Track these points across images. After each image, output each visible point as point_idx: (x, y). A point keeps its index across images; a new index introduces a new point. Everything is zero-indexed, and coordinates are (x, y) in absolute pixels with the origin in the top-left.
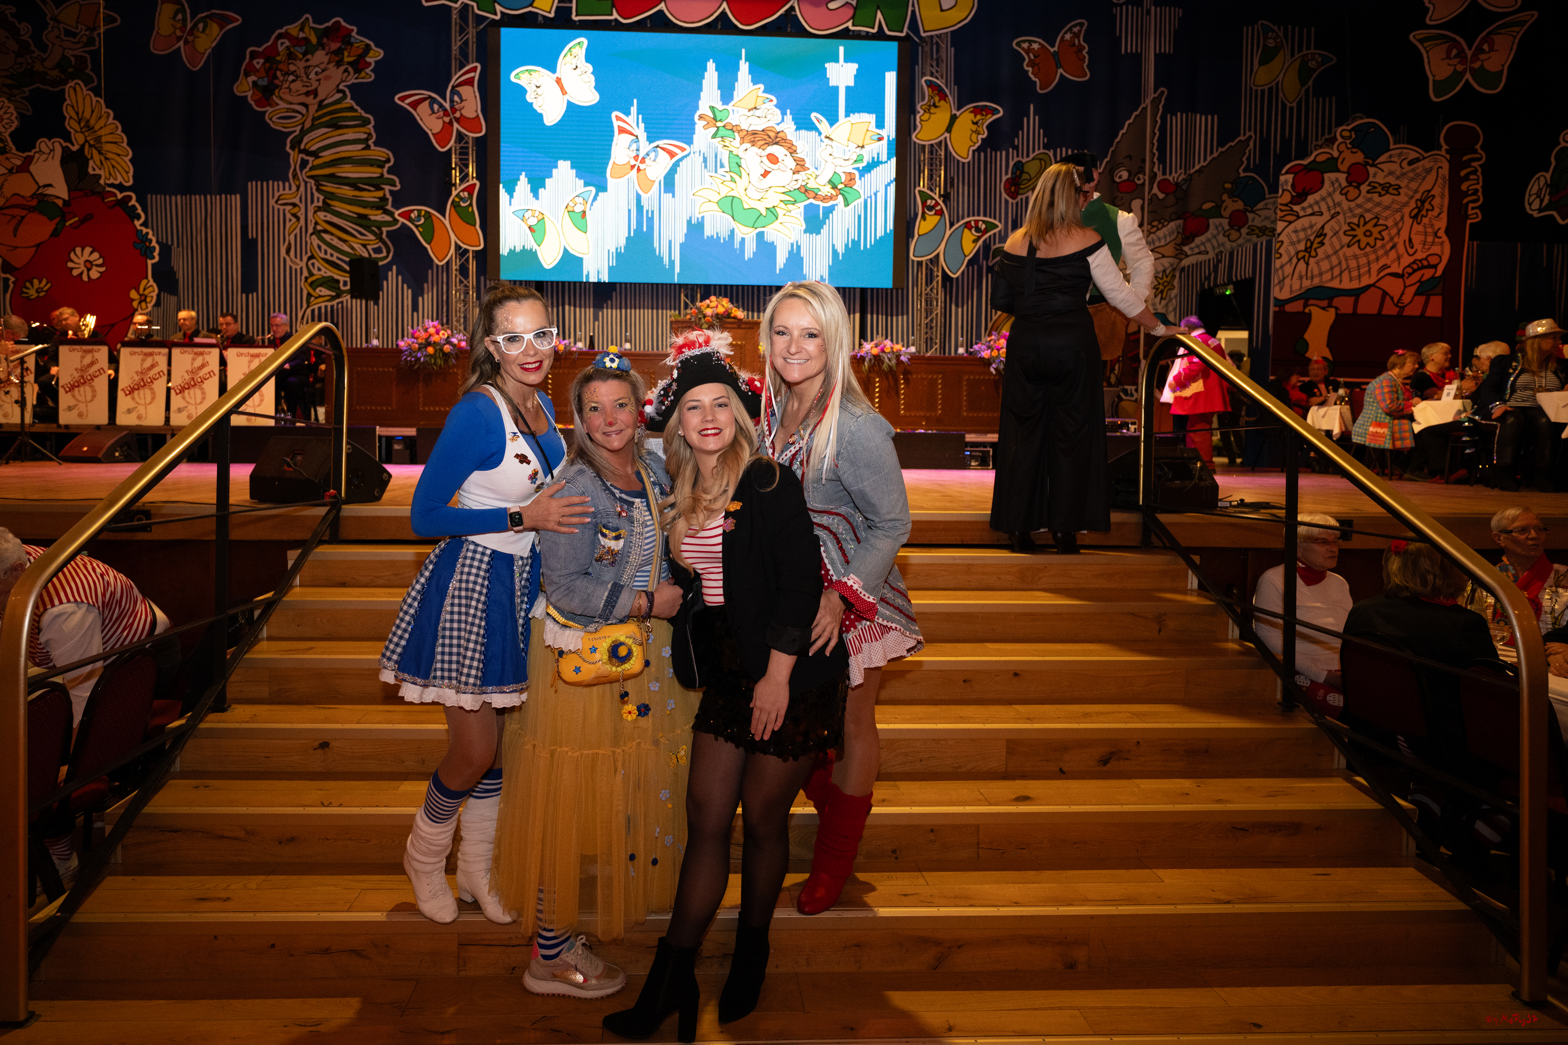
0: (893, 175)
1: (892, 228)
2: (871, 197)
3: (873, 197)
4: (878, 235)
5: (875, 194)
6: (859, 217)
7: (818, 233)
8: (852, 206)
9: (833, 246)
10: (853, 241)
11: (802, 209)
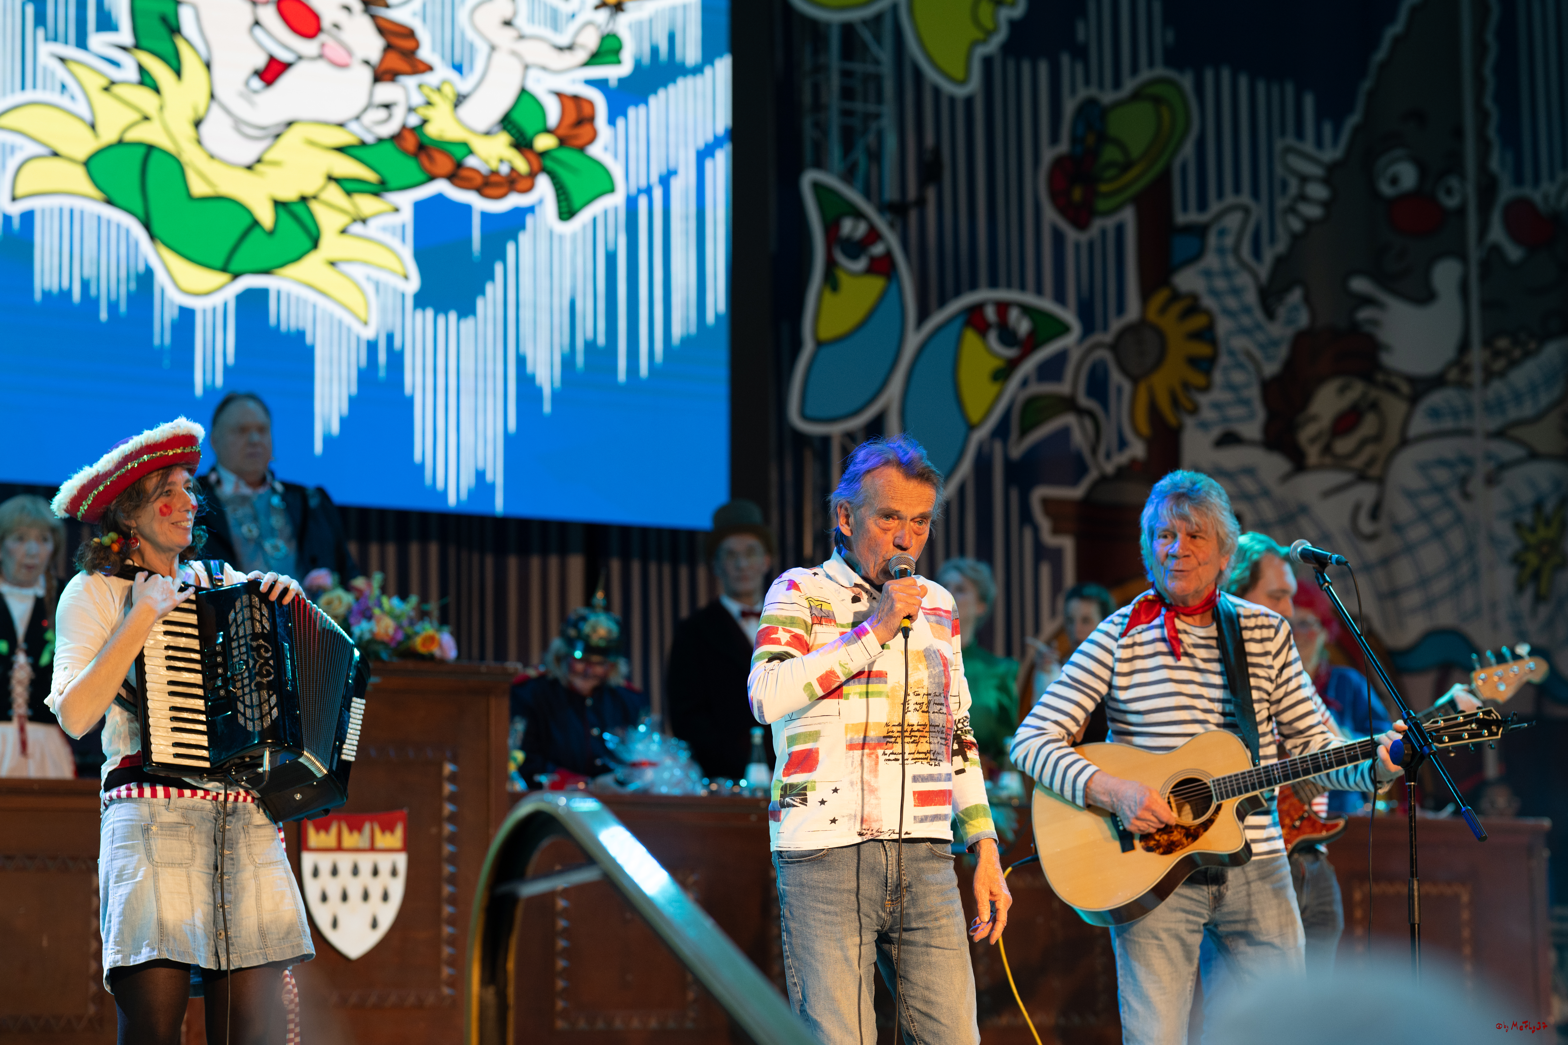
0: (723, 120)
1: (722, 306)
2: (648, 191)
3: (658, 193)
4: (677, 332)
5: (665, 181)
6: (611, 259)
7: (467, 310)
8: (584, 217)
9: (521, 361)
10: (590, 346)
11: (407, 215)
